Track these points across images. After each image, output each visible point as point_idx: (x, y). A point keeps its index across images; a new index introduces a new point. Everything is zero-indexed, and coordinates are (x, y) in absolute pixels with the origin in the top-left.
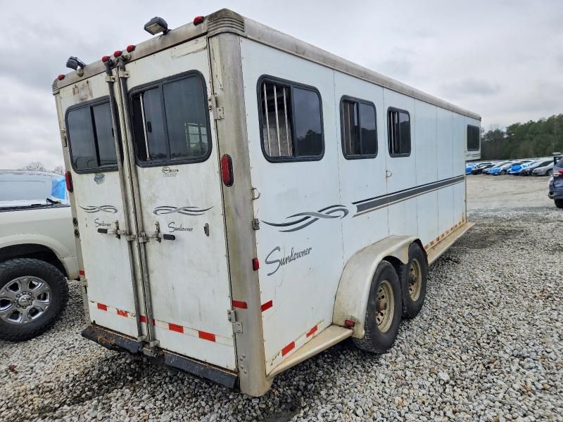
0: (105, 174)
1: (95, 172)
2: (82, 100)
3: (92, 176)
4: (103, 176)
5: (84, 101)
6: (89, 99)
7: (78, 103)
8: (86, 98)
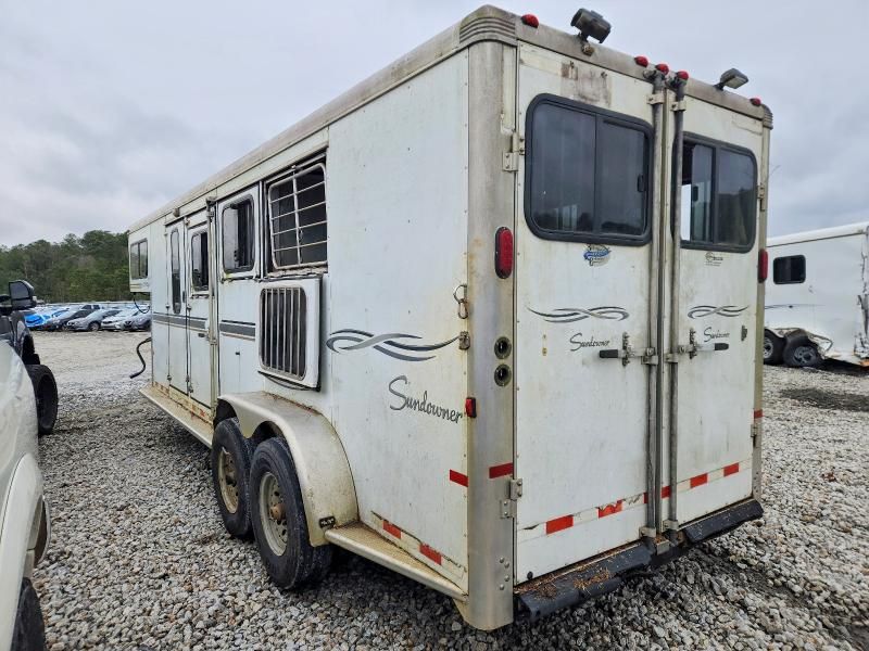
0: (612, 248)
1: (589, 242)
2: (584, 97)
3: (582, 248)
4: (608, 252)
5: (588, 102)
6: (601, 104)
7: (571, 97)
8: (596, 101)
